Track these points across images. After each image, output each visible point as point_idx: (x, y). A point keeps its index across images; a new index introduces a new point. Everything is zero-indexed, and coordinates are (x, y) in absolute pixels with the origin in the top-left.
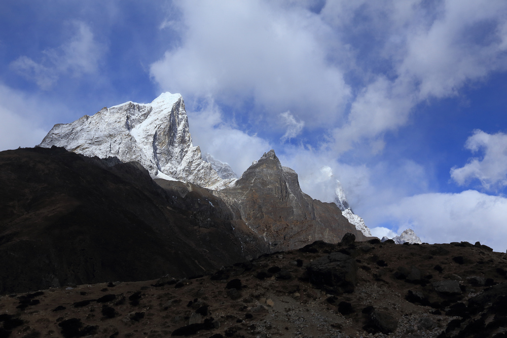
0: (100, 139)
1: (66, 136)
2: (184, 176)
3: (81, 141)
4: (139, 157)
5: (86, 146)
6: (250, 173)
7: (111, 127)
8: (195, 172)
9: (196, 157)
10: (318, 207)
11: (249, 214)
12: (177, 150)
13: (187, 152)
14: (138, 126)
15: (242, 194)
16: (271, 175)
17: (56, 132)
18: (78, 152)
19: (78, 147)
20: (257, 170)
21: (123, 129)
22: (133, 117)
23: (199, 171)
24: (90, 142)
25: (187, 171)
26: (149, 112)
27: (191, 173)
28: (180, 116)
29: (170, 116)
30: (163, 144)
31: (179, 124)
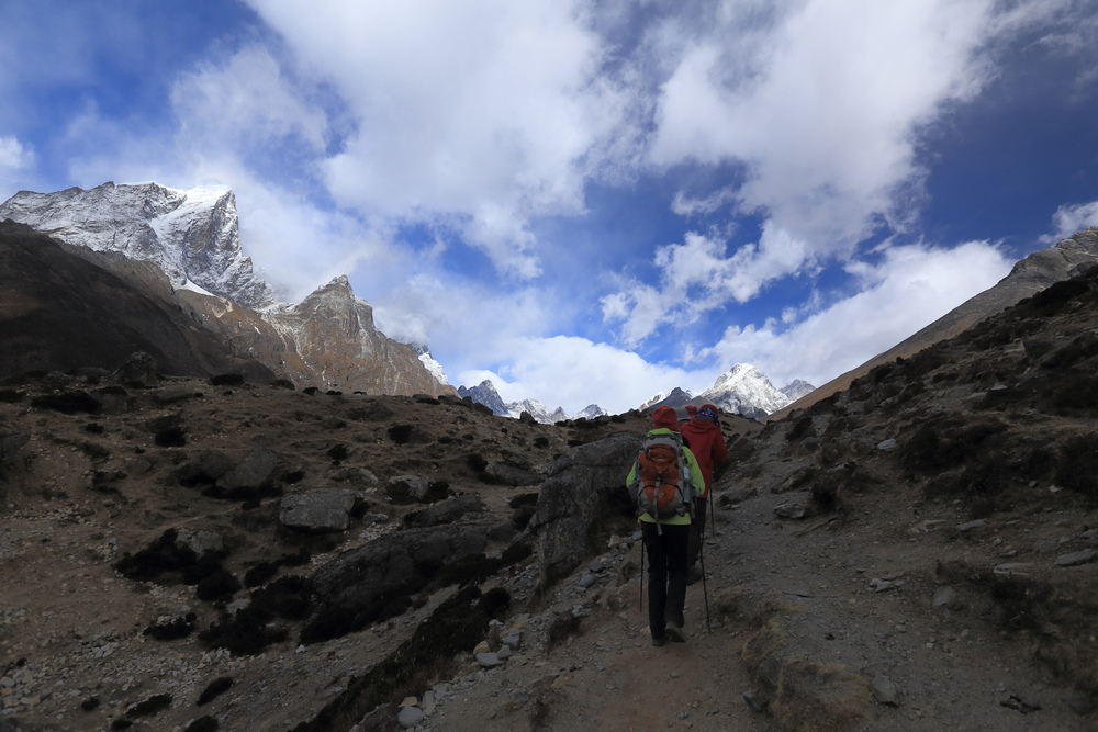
0: (99, 224)
1: (39, 210)
2: (225, 291)
3: (63, 223)
4: (159, 259)
5: (73, 230)
6: (313, 299)
7: (118, 210)
8: (242, 288)
9: (245, 270)
10: (392, 347)
11: (306, 347)
12: (219, 257)
13: (232, 261)
14: (162, 216)
15: (300, 322)
16: (340, 304)
17: (21, 202)
18: (60, 235)
19: (59, 229)
20: (323, 296)
21: (137, 217)
22: (155, 203)
23: (247, 287)
24: (80, 225)
25: (229, 285)
26: (181, 202)
27: (235, 290)
28: (227, 215)
29: (213, 212)
30: (199, 245)
31: (224, 224)
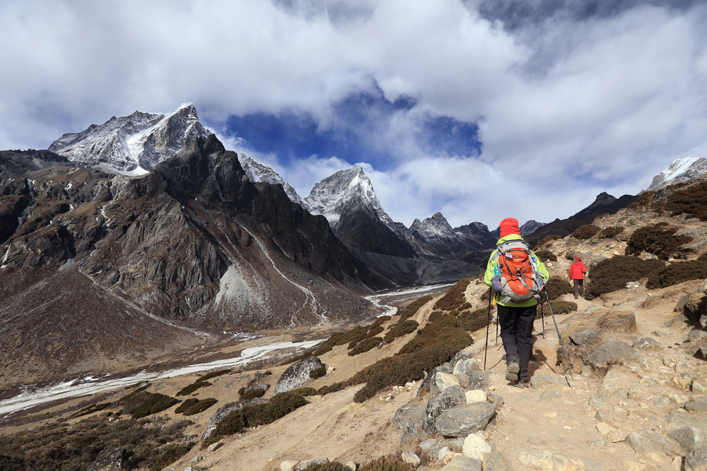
22: (138, 123)
24: (83, 146)
26: (159, 120)
28: (188, 122)
29: (171, 120)
30: (161, 145)
31: (185, 128)
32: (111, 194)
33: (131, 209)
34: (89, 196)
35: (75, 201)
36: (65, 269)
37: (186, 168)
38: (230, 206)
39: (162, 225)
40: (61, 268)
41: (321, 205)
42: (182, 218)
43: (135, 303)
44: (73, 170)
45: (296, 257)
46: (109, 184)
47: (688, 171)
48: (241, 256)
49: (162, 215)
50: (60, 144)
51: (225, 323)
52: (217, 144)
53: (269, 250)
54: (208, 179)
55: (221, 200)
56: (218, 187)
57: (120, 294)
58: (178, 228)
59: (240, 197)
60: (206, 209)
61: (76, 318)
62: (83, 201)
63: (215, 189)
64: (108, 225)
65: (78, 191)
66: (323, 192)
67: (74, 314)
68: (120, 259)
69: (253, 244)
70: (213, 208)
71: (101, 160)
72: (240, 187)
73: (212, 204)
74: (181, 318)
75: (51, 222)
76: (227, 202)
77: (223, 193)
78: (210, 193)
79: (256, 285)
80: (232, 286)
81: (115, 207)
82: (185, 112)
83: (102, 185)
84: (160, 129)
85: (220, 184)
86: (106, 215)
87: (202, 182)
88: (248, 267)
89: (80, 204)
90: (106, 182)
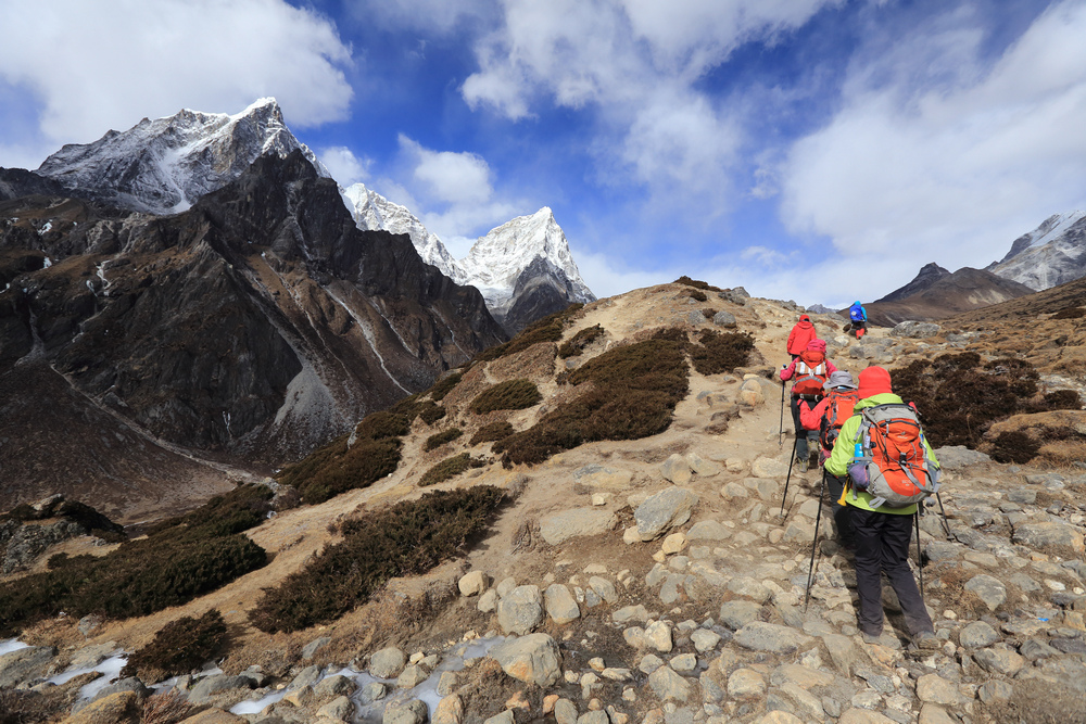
14: (190, 143)
22: (186, 131)
26: (220, 125)
28: (268, 130)
29: (238, 125)
30: (222, 166)
31: (262, 140)
32: (119, 242)
33: (148, 267)
34: (81, 244)
35: (56, 252)
36: (26, 363)
37: (248, 204)
38: (322, 267)
39: (191, 295)
40: (20, 362)
41: (487, 271)
42: (224, 284)
43: (137, 422)
44: (59, 202)
45: (422, 352)
46: (118, 226)
47: (1070, 232)
48: (328, 349)
49: (192, 279)
50: (58, 161)
51: (283, 457)
52: (303, 166)
53: (378, 340)
54: (285, 222)
55: (305, 258)
56: (301, 236)
57: (113, 405)
58: (219, 299)
59: (337, 255)
60: (278, 270)
61: (22, 444)
62: (69, 253)
63: (295, 239)
64: (106, 293)
65: (60, 235)
66: (490, 251)
67: (22, 437)
68: (120, 349)
69: (352, 330)
70: (291, 269)
71: (120, 189)
72: (339, 237)
73: (289, 264)
74: (213, 447)
75: (8, 286)
76: (317, 261)
77: (310, 246)
78: (286, 245)
79: (347, 396)
80: (305, 398)
81: (123, 263)
82: (263, 114)
83: (104, 227)
84: (221, 141)
85: (304, 231)
86: (106, 276)
87: (275, 227)
88: (337, 367)
89: (64, 258)
90: (111, 223)
